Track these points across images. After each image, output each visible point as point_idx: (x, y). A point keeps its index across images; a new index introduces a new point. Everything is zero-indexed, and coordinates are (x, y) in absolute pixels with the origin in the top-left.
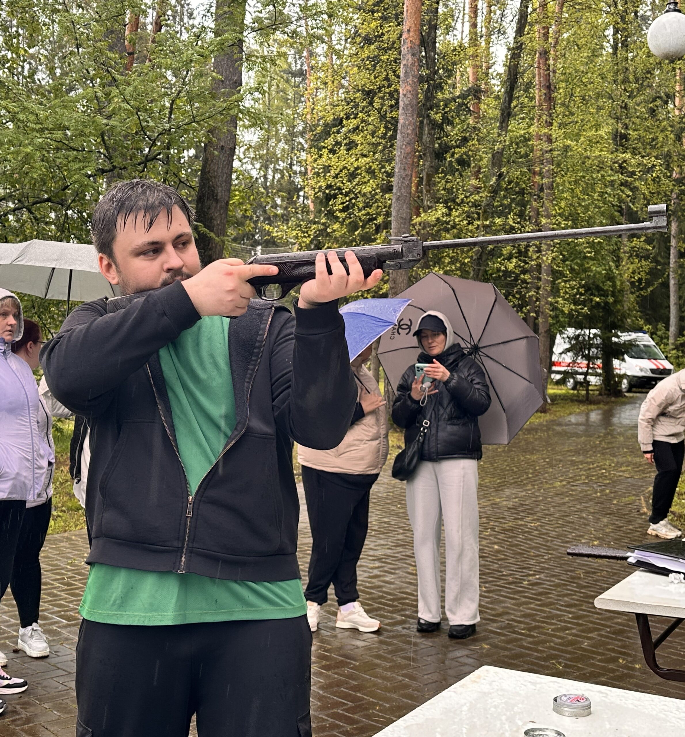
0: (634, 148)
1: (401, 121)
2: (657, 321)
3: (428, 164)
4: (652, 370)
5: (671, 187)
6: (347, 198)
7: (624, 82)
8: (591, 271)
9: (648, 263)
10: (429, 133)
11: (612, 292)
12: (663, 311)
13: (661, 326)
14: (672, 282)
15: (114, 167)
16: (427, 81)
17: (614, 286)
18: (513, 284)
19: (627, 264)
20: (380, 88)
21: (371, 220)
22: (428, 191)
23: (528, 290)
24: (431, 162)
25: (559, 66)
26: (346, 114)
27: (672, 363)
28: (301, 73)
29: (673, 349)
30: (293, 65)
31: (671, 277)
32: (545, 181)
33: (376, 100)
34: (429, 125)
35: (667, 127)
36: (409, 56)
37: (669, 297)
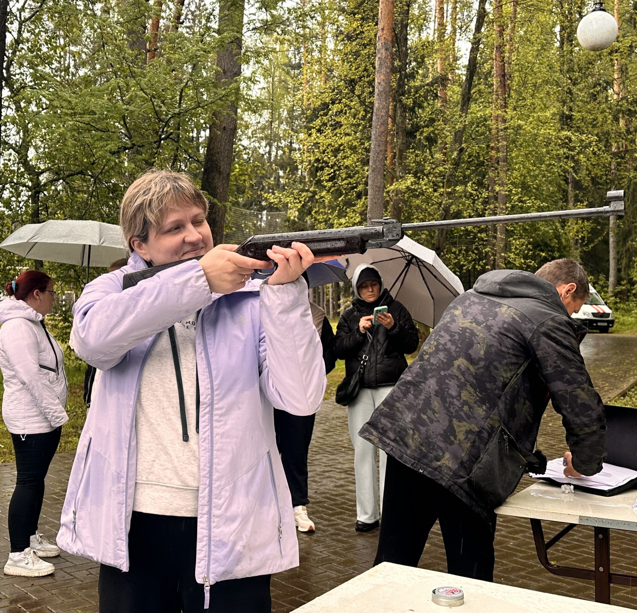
0: (578, 127)
1: (376, 105)
2: (599, 273)
3: (400, 141)
4: (594, 314)
5: (609, 159)
6: (332, 170)
7: (568, 71)
8: (541, 231)
9: (589, 224)
10: (401, 115)
11: (558, 248)
12: (604, 264)
13: (602, 276)
14: (611, 240)
15: (134, 145)
16: (400, 72)
17: (560, 243)
18: (472, 242)
19: (572, 224)
20: (360, 78)
21: (353, 188)
22: (400, 164)
23: (485, 246)
24: (403, 139)
25: (514, 58)
26: (331, 100)
27: (610, 308)
28: (299, 66)
29: (612, 296)
30: (293, 59)
31: (610, 235)
32: (500, 154)
33: (357, 87)
34: (401, 108)
35: (606, 109)
36: (383, 51)
37: (609, 252)
